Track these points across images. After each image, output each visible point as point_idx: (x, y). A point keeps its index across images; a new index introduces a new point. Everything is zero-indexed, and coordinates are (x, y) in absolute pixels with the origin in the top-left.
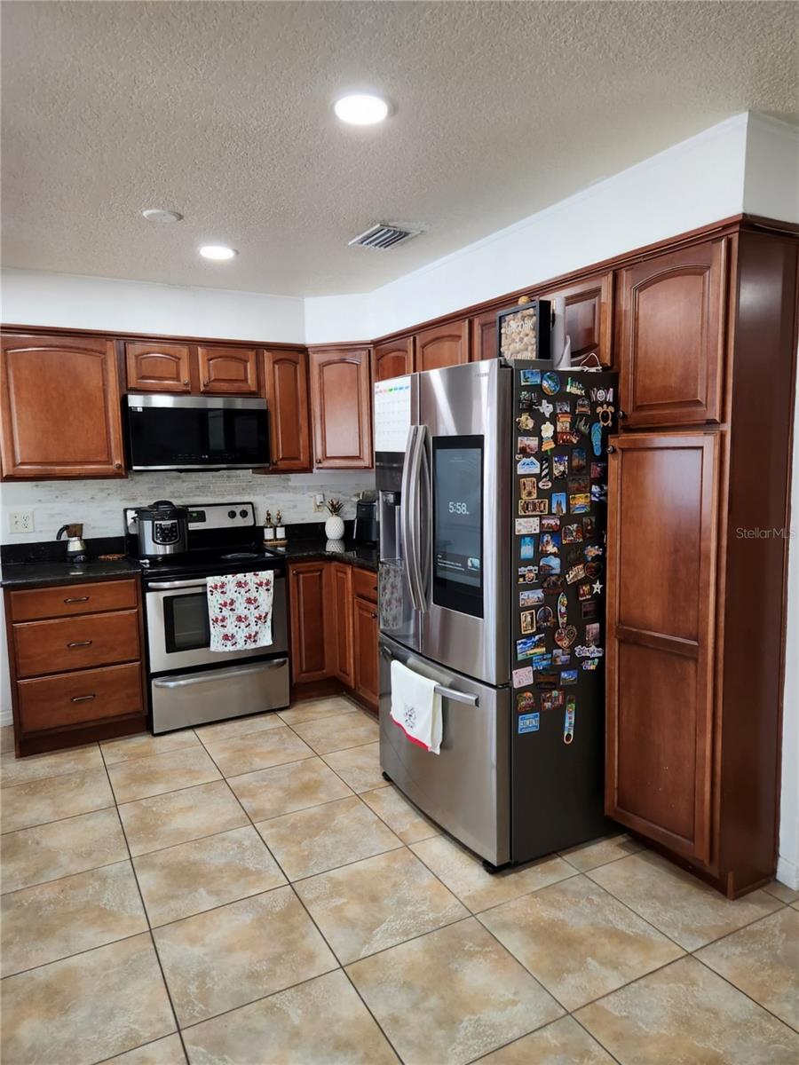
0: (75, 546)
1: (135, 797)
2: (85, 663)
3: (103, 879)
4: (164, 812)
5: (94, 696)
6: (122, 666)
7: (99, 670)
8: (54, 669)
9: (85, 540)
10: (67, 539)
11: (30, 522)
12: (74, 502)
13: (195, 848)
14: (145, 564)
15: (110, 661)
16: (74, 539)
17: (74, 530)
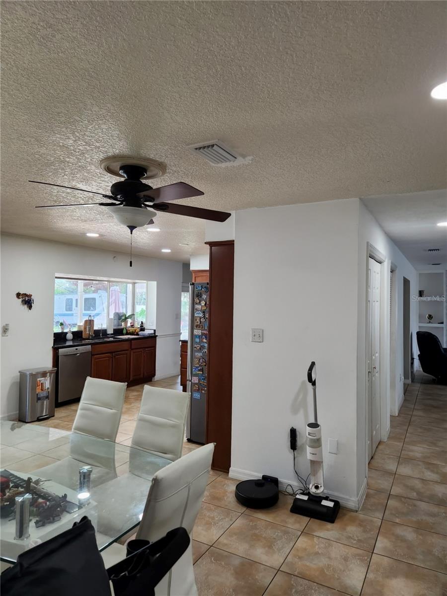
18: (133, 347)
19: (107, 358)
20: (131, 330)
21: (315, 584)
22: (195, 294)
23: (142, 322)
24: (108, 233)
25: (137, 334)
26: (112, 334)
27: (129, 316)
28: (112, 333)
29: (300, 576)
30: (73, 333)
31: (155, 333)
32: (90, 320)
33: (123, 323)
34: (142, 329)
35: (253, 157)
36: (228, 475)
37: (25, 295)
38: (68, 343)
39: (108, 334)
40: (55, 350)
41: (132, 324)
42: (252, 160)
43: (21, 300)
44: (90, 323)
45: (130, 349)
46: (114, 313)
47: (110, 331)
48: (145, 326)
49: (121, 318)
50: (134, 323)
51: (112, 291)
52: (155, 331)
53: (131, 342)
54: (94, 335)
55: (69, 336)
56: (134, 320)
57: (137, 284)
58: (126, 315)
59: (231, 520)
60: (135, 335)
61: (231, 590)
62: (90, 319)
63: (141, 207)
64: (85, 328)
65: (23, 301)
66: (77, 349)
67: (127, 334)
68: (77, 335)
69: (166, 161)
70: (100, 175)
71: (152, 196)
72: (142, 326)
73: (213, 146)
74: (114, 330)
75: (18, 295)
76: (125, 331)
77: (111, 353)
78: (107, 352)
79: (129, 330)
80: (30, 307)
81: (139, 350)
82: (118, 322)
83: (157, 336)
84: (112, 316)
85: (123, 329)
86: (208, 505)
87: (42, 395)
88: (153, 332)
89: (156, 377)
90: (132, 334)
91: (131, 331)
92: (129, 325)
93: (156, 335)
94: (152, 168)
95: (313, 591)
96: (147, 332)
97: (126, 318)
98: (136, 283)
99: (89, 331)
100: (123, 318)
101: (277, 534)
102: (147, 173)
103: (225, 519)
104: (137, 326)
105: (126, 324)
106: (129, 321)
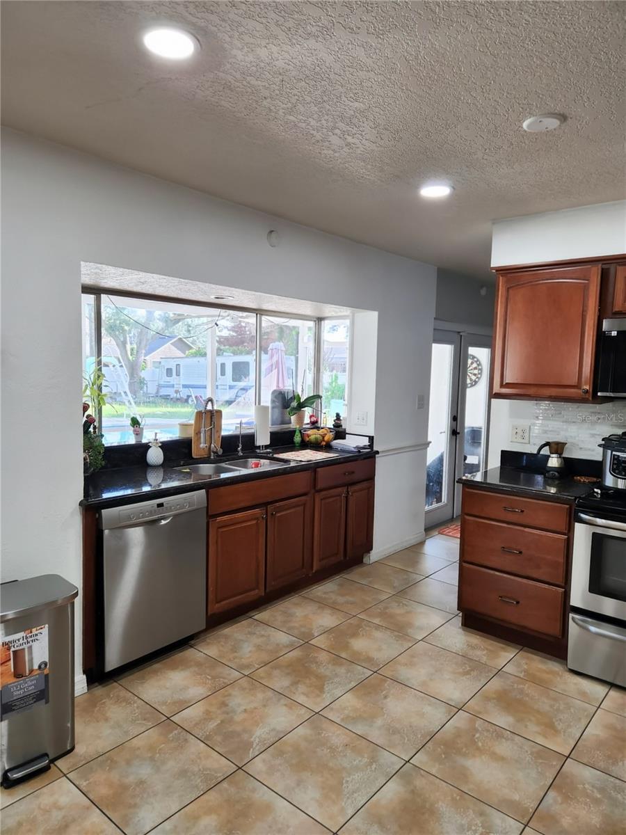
0: (554, 462)
1: (480, 713)
2: (514, 569)
3: (373, 760)
4: (480, 744)
5: (518, 603)
6: (546, 586)
7: (525, 581)
8: (489, 564)
9: (564, 458)
10: (548, 453)
11: (526, 435)
12: (566, 422)
13: (453, 799)
14: (597, 493)
15: (535, 576)
16: (554, 455)
17: (557, 448)
18: (319, 486)
19: (254, 522)
20: (313, 435)
23: (338, 415)
25: (328, 447)
26: (267, 447)
27: (307, 400)
28: (268, 443)
30: (165, 446)
31: (371, 446)
32: (211, 412)
33: (293, 418)
34: (340, 433)
39: (258, 447)
41: (314, 419)
45: (313, 491)
46: (274, 392)
47: (263, 440)
48: (347, 426)
49: (288, 403)
50: (318, 418)
52: (371, 439)
53: (315, 472)
54: (220, 452)
55: (155, 456)
56: (318, 411)
58: (300, 398)
60: (324, 450)
62: (210, 408)
64: (198, 433)
66: (160, 505)
67: (305, 445)
68: (178, 451)
72: (337, 425)
74: (272, 434)
76: (297, 439)
77: (266, 504)
78: (254, 503)
79: (308, 436)
81: (332, 492)
82: (283, 414)
83: (377, 452)
84: (267, 400)
85: (293, 432)
87: (17, 694)
88: (366, 442)
89: (373, 552)
90: (317, 446)
91: (312, 437)
92: (307, 420)
93: (375, 449)
96: (351, 443)
97: (301, 406)
99: (209, 437)
100: (294, 404)
104: (327, 424)
105: (301, 419)
106: (308, 411)
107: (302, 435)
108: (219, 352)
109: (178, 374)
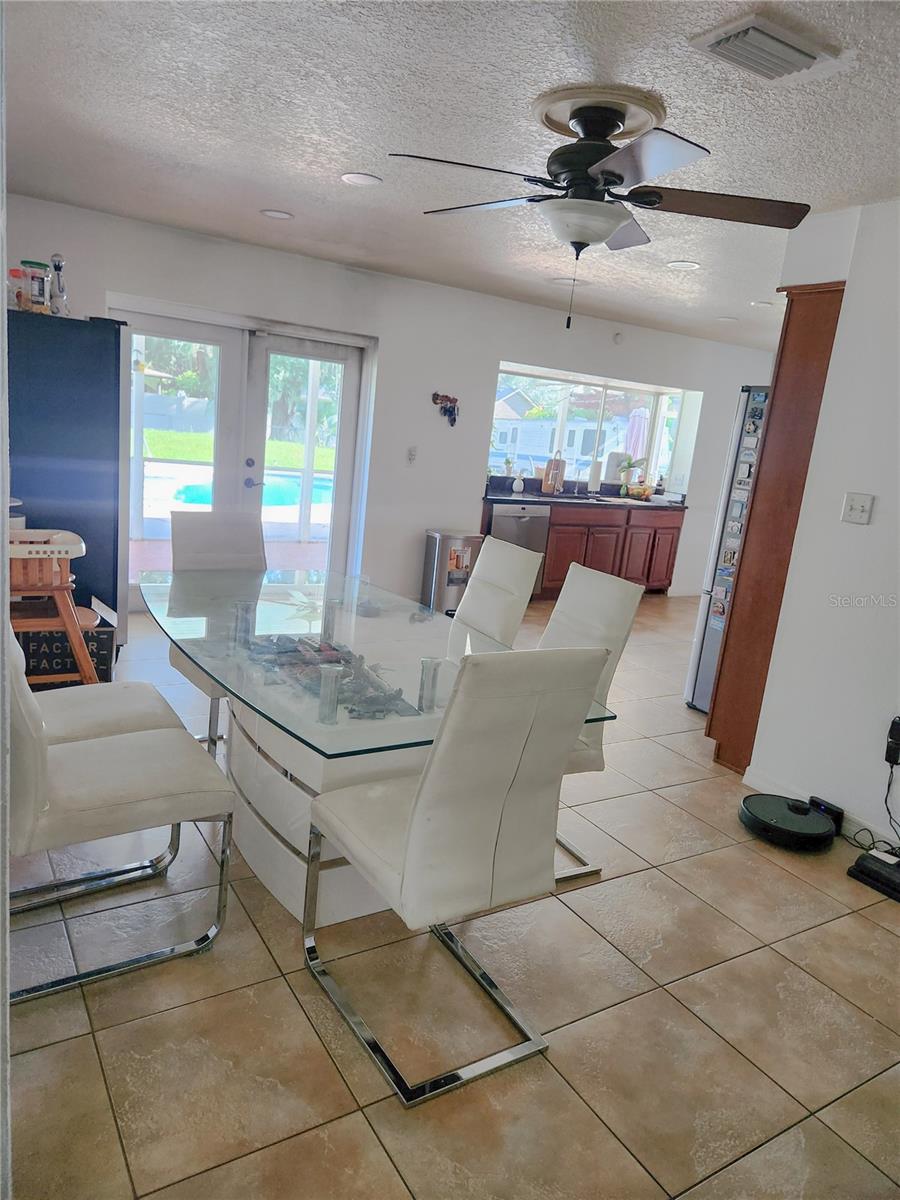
18: (632, 522)
19: (578, 536)
20: (635, 489)
21: (834, 994)
22: (749, 410)
23: (661, 477)
24: (595, 276)
25: (647, 500)
26: (596, 492)
27: (636, 462)
28: (598, 490)
29: (808, 970)
30: (526, 481)
31: (683, 502)
32: (558, 461)
33: (622, 475)
34: (660, 491)
35: (857, 52)
36: (741, 780)
37: (446, 398)
38: (514, 497)
39: (590, 492)
40: (488, 503)
41: (642, 479)
42: (858, 59)
43: (439, 406)
44: (557, 465)
45: (626, 526)
47: (594, 487)
48: (665, 486)
49: (621, 463)
50: (645, 477)
51: (634, 416)
52: (684, 496)
53: (630, 512)
54: (561, 490)
55: (518, 486)
56: (646, 471)
57: (664, 397)
58: (630, 460)
59: (712, 845)
60: (642, 500)
61: (660, 937)
62: (558, 458)
63: (602, 199)
64: (547, 475)
65: (442, 408)
66: (523, 509)
67: (627, 495)
68: (532, 486)
69: (659, 87)
70: (539, 138)
71: (618, 171)
72: (659, 485)
73: (746, 32)
74: (602, 485)
75: (436, 397)
76: (623, 491)
77: (588, 526)
78: (580, 523)
79: (632, 490)
80: (453, 422)
81: (643, 530)
83: (687, 508)
85: (621, 485)
86: (679, 810)
87: (456, 576)
88: (679, 499)
90: (638, 498)
91: (636, 491)
92: (635, 479)
93: (686, 505)
94: (632, 109)
95: (822, 1001)
96: (668, 498)
97: (631, 466)
98: (662, 394)
99: (555, 478)
100: (625, 464)
101: (795, 895)
102: (626, 123)
103: (702, 840)
104: (653, 482)
105: (629, 477)
106: (638, 472)
107: (627, 489)
108: (571, 415)
109: (514, 440)
